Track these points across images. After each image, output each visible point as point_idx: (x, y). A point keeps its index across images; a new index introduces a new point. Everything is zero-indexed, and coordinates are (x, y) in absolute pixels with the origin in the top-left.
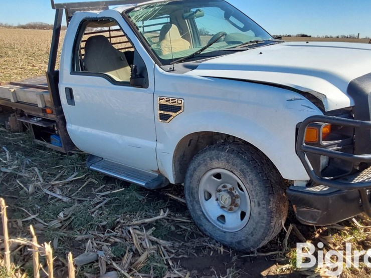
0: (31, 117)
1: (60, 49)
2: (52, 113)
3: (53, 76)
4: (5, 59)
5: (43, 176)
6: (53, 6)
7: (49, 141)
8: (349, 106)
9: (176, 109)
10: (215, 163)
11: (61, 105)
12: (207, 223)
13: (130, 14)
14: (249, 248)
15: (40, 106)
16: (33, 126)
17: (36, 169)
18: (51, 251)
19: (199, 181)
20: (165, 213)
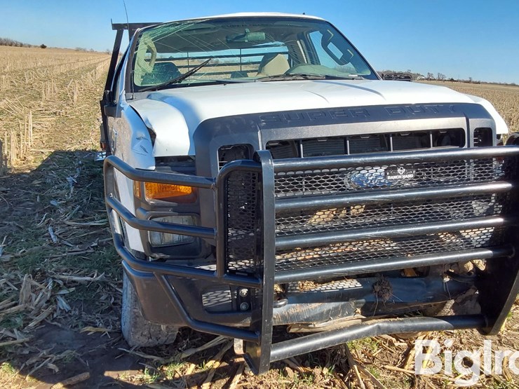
8: (187, 154)
20: (98, 276)
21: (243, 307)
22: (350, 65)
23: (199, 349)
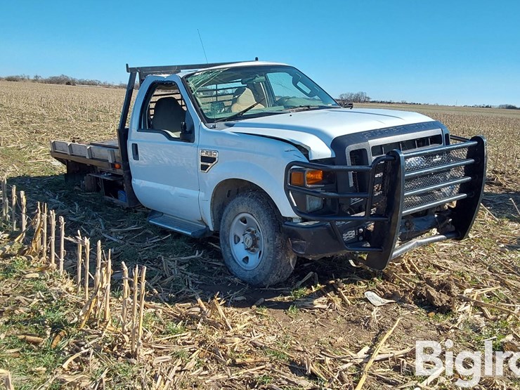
0: (102, 172)
1: (131, 109)
2: (120, 168)
3: (123, 133)
4: (95, 123)
5: (105, 226)
6: (128, 69)
7: (116, 197)
8: (330, 157)
9: (212, 160)
10: (241, 209)
11: (128, 161)
12: (235, 264)
13: (189, 79)
14: (261, 283)
15: (110, 161)
16: (104, 179)
17: (101, 220)
18: (89, 244)
19: (230, 226)
20: (199, 253)
21: (361, 238)
22: (316, 97)
23: (303, 281)
